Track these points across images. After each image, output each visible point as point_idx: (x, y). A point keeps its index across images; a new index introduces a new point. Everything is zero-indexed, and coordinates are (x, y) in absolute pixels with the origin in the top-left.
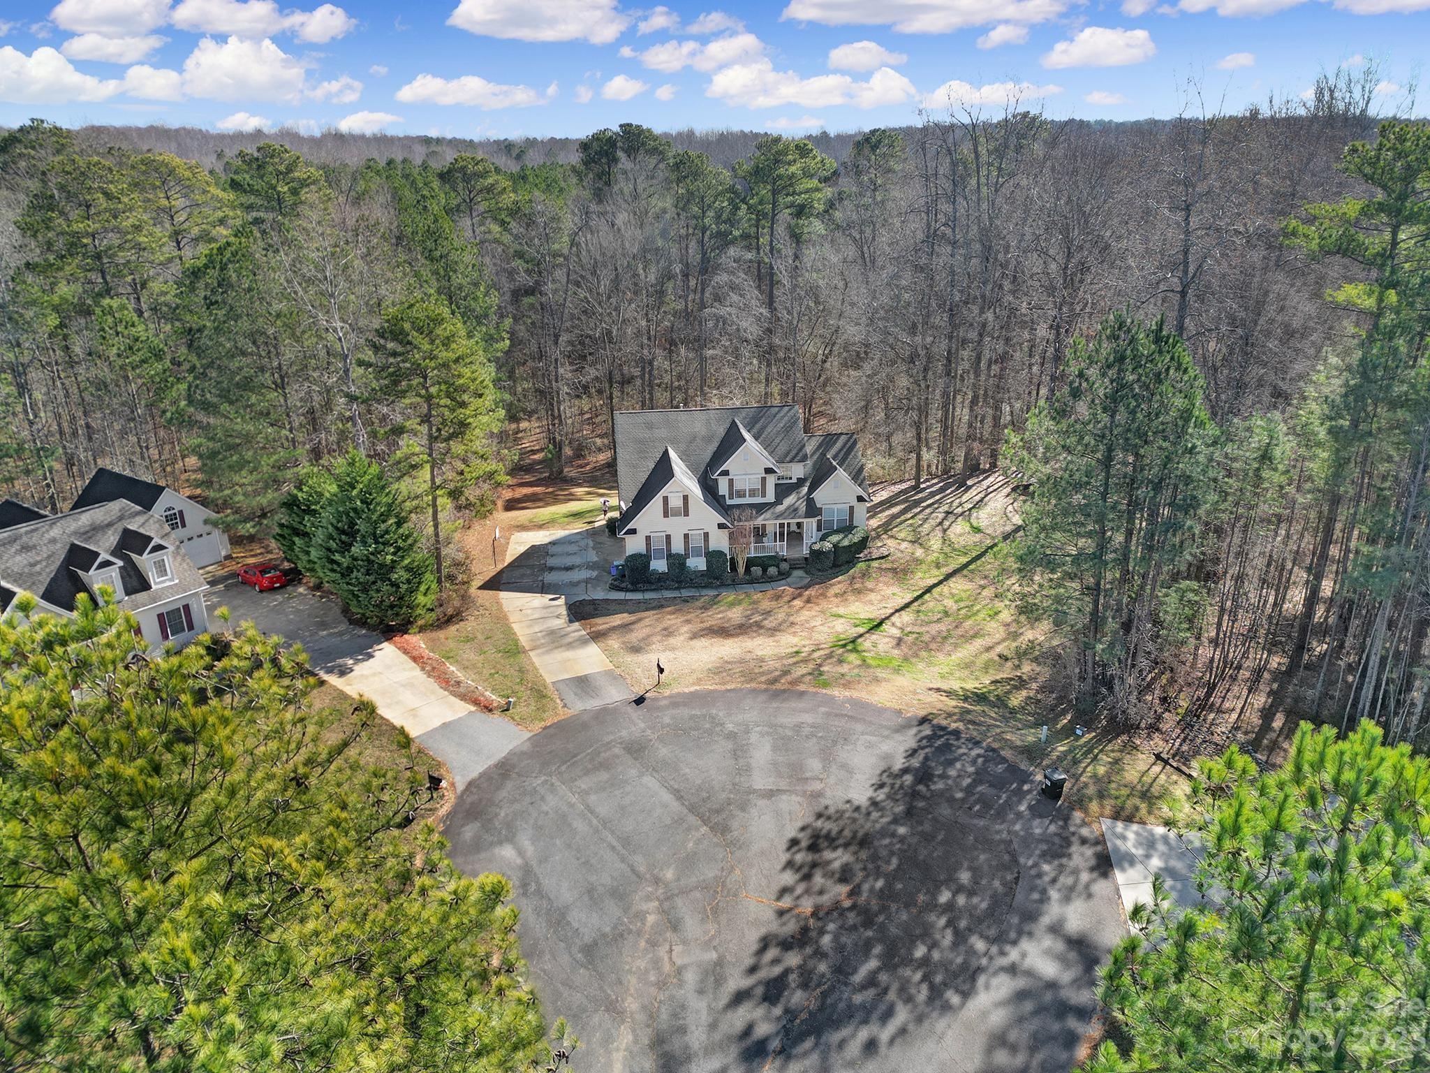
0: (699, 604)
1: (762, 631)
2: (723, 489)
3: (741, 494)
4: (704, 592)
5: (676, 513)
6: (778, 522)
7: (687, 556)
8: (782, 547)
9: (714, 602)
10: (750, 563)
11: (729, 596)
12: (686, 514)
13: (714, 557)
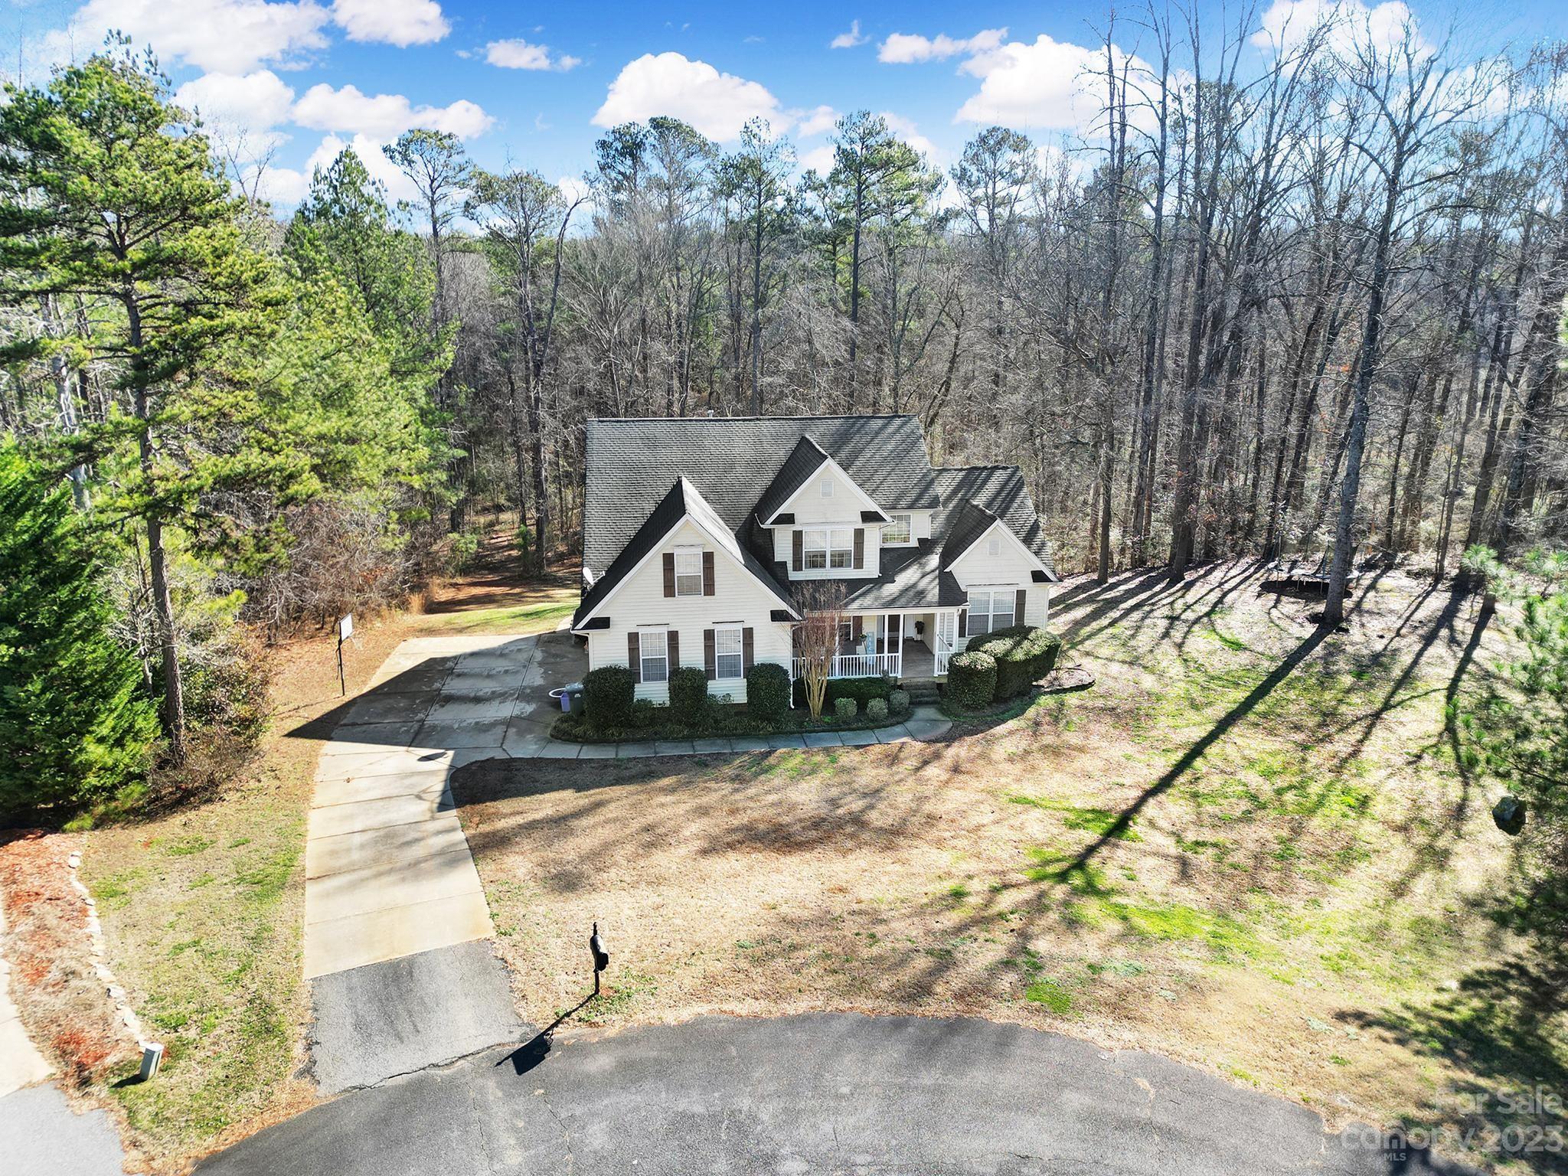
0: (728, 770)
1: (865, 836)
2: (783, 550)
3: (817, 561)
4: (741, 747)
5: (689, 590)
6: (887, 612)
7: (709, 674)
8: (893, 661)
9: (761, 766)
10: (834, 690)
11: (791, 757)
12: (709, 590)
13: (762, 678)
